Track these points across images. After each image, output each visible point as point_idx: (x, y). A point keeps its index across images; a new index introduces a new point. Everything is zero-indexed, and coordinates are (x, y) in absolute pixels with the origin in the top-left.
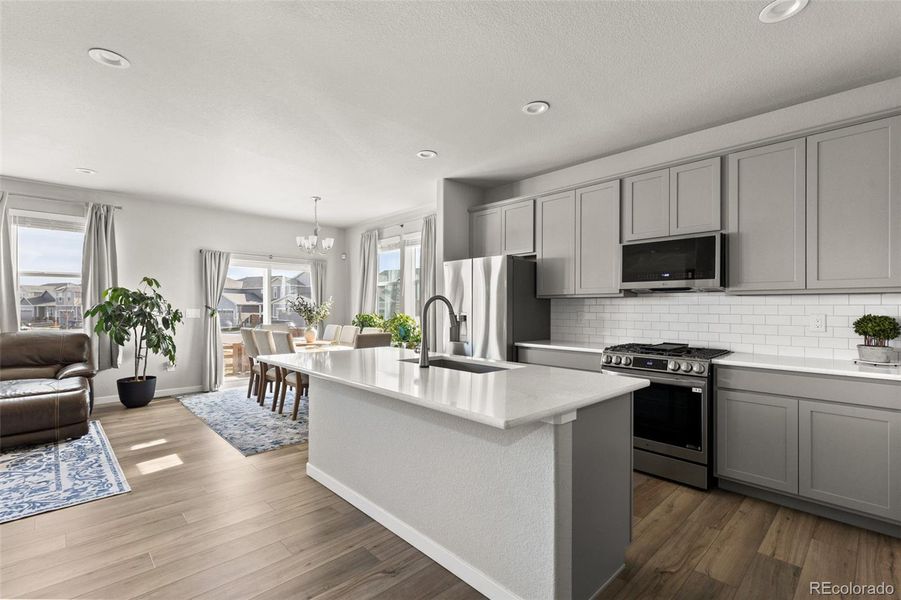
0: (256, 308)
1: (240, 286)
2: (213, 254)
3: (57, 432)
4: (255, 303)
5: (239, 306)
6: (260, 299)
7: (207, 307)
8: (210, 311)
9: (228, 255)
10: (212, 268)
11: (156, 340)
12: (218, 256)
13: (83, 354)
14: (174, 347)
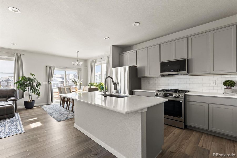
1: (60, 76)
2: (50, 67)
3: (6, 116)
4: (63, 81)
7: (49, 81)
8: (49, 83)
9: (54, 67)
10: (50, 71)
11: (34, 90)
12: (51, 68)
13: (14, 95)
14: (39, 92)
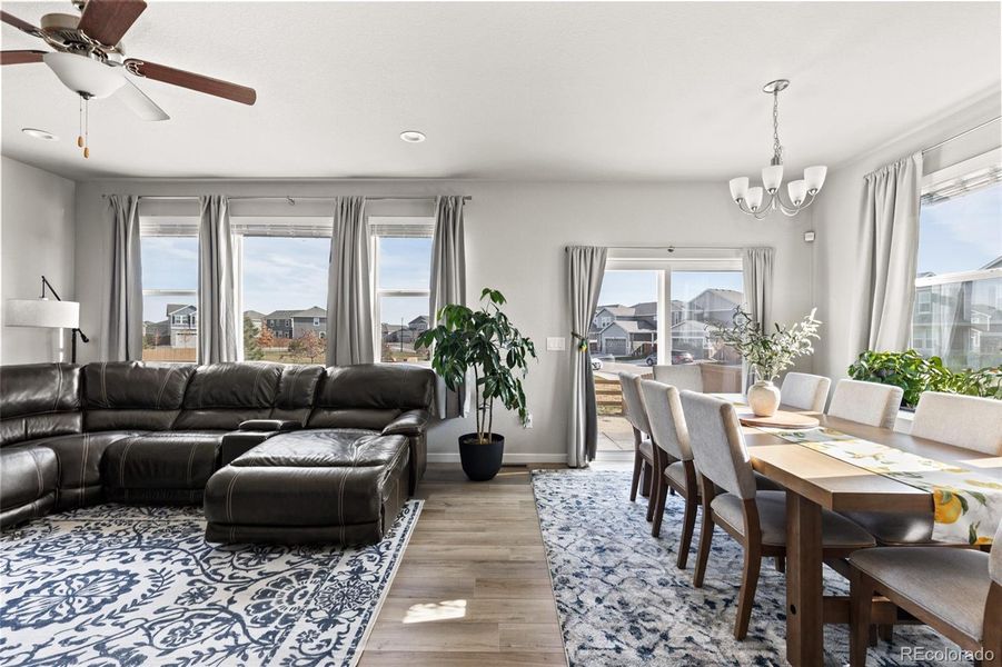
0: (647, 336)
1: (632, 313)
2: (583, 251)
3: (342, 532)
4: (647, 331)
5: (631, 334)
6: (653, 326)
7: (574, 335)
8: (577, 341)
9: (604, 253)
10: (581, 274)
11: (497, 384)
12: (589, 253)
13: (423, 397)
14: (522, 396)
